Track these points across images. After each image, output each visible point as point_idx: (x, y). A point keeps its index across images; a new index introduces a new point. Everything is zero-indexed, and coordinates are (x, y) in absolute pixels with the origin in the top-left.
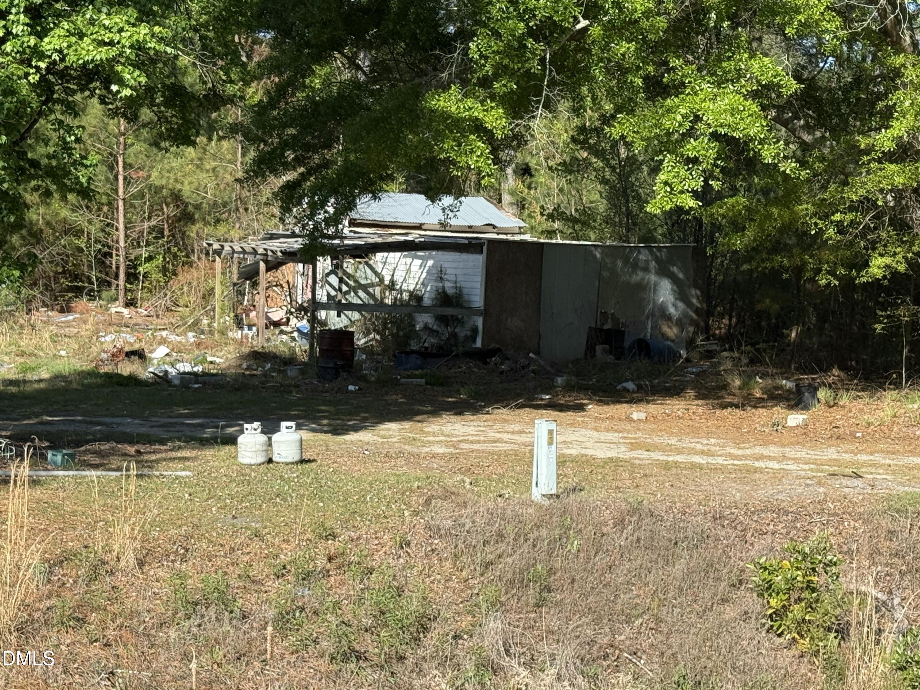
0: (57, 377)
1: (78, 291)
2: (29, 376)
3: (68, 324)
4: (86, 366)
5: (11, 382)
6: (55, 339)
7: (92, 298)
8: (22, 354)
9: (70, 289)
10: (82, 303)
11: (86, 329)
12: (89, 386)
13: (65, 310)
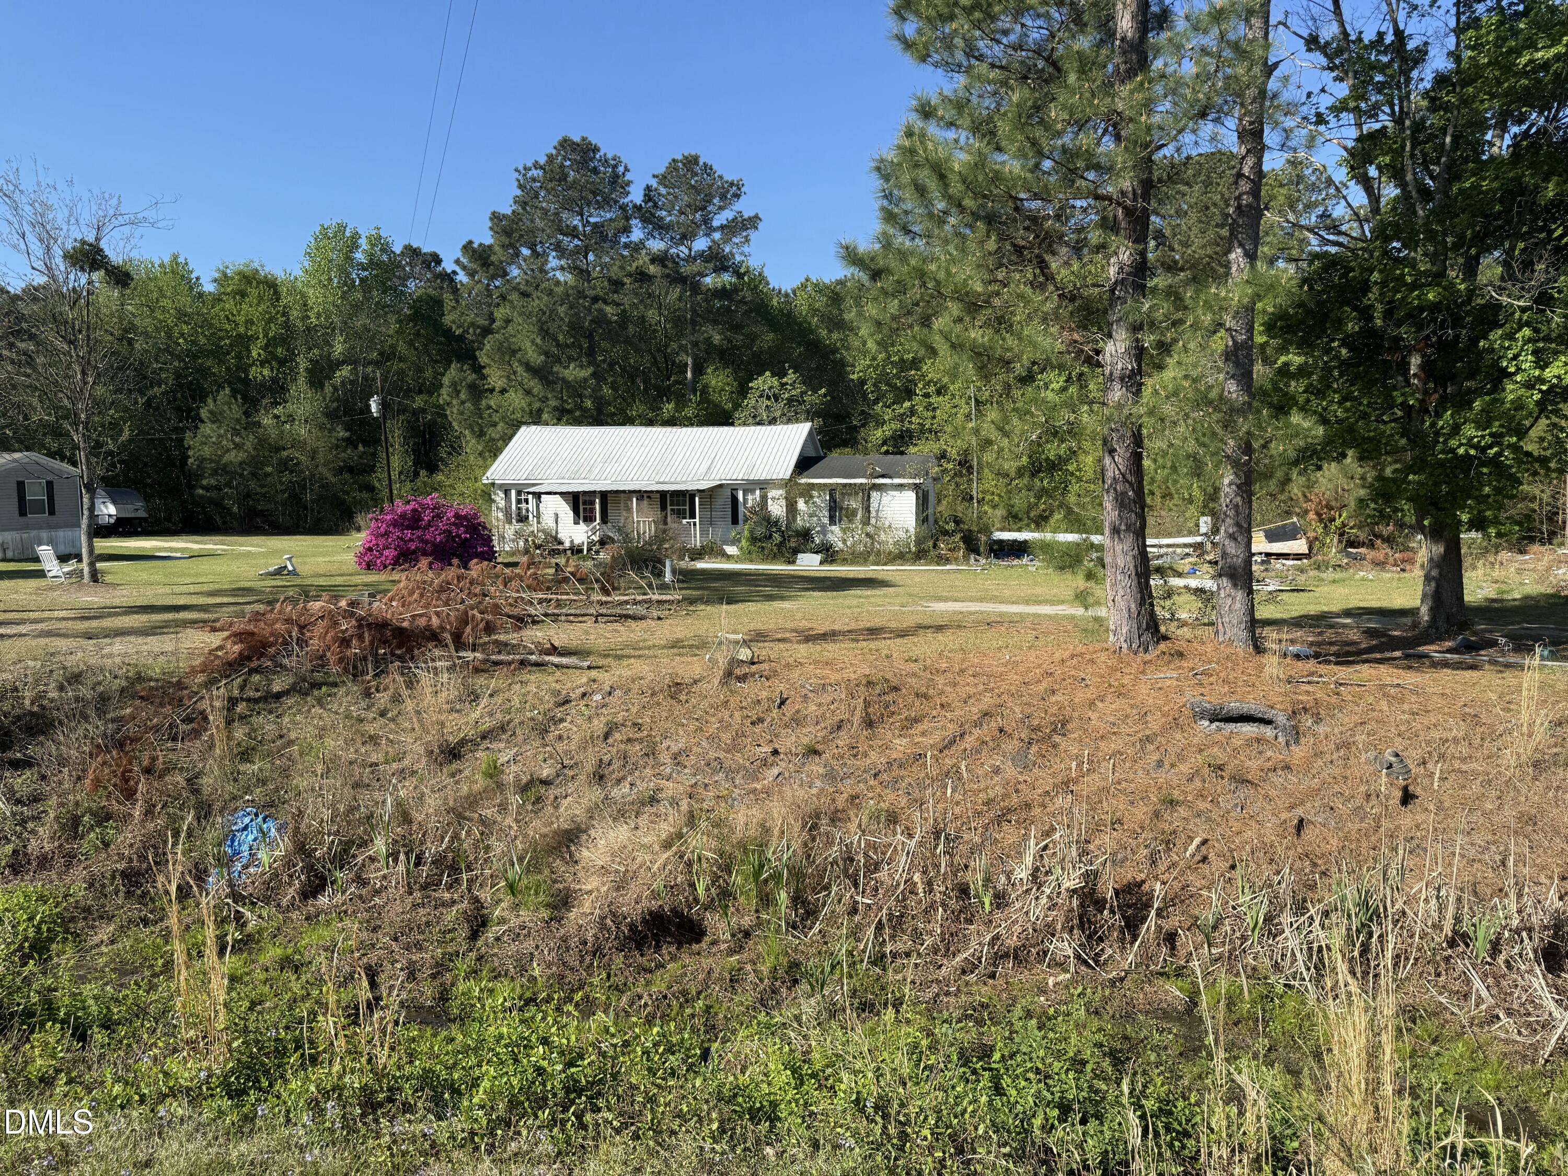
0: (1526, 598)
1: (1532, 540)
2: (1505, 596)
3: (1526, 562)
4: (1550, 591)
5: (1493, 601)
6: (1519, 571)
7: (1543, 544)
8: (1496, 582)
9: (1524, 538)
10: (1536, 548)
11: (1542, 565)
12: (1555, 604)
13: (1521, 552)
